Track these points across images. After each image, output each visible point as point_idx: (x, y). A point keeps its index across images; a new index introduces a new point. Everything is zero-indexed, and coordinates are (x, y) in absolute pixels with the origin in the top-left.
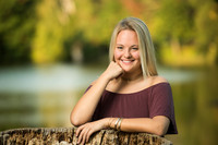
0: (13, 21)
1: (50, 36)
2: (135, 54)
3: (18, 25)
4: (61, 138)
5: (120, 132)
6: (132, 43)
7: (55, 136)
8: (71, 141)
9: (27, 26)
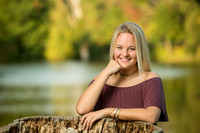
0: (30, 24)
1: (62, 37)
2: (132, 53)
3: (35, 28)
4: (68, 125)
5: (119, 121)
6: (130, 44)
7: (63, 123)
8: (77, 127)
9: (42, 29)
